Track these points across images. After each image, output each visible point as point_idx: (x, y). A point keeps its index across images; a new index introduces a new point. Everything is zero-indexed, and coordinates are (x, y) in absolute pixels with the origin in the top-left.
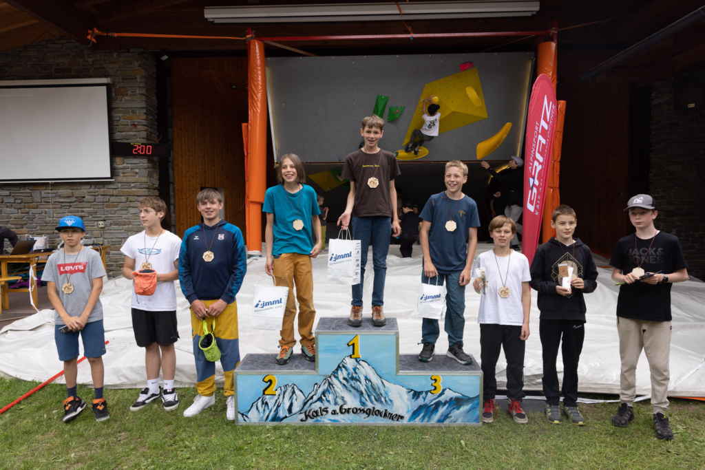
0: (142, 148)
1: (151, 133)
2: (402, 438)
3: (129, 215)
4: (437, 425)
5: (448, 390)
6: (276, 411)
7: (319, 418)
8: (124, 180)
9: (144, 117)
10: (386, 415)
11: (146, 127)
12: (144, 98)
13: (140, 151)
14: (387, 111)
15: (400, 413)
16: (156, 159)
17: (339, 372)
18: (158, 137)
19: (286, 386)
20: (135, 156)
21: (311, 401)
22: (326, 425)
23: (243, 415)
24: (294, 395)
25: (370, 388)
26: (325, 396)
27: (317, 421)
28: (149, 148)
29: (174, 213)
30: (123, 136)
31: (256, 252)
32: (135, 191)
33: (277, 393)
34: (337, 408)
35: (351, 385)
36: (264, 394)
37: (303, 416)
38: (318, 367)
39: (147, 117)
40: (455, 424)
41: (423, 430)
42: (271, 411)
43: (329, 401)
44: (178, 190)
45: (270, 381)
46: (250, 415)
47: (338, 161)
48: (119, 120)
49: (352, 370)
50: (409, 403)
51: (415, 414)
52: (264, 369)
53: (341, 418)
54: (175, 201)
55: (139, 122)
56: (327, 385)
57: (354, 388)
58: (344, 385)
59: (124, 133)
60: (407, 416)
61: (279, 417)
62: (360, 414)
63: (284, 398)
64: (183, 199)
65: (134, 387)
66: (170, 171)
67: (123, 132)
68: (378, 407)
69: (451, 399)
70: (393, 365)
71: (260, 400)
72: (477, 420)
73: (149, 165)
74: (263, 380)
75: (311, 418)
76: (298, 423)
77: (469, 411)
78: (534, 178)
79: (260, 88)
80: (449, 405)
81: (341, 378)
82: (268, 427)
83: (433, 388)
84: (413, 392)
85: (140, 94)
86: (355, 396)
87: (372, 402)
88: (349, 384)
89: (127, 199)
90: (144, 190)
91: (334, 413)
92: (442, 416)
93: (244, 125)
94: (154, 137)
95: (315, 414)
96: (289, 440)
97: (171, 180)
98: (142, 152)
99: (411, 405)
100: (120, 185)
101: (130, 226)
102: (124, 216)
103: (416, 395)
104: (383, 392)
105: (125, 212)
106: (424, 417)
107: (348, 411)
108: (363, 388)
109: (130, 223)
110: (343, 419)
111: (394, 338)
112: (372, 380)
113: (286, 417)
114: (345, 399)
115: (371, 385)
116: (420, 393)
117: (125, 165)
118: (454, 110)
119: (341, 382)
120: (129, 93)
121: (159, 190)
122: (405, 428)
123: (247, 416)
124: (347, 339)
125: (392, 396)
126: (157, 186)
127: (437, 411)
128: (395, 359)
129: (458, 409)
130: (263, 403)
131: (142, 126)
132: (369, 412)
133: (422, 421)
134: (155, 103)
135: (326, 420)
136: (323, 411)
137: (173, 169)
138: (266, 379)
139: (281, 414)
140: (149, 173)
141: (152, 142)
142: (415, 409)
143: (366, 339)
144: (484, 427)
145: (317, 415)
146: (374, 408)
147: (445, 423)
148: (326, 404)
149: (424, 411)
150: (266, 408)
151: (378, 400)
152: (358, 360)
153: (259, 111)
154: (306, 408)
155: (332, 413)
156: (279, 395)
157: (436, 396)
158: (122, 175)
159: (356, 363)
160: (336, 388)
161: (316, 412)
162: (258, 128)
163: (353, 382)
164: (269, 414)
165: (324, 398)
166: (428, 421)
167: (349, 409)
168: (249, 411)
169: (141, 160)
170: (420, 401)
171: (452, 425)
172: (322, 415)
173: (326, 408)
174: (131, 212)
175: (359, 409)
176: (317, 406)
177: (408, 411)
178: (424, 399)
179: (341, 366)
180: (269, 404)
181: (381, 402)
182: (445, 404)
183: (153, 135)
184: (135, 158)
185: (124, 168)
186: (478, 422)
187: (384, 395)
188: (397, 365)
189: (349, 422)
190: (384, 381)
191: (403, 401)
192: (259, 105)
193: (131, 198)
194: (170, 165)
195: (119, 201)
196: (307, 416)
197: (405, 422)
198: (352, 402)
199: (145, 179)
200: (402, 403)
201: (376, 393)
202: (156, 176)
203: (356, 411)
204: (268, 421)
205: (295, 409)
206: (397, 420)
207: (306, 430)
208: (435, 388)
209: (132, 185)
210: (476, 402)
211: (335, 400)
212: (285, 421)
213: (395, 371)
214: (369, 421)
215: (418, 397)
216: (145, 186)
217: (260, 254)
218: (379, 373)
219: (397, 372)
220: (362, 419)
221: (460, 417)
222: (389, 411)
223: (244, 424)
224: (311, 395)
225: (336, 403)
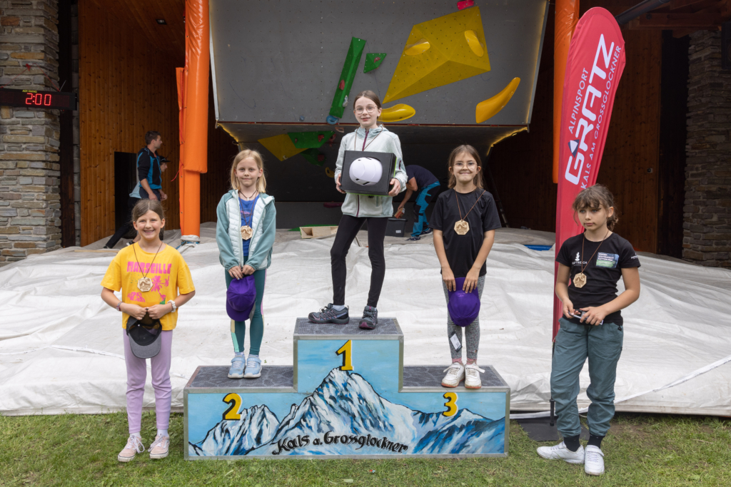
0: (39, 97)
1: (51, 78)
2: (407, 473)
3: (18, 186)
4: (451, 456)
5: (465, 411)
6: (240, 441)
7: (296, 450)
8: (13, 139)
9: (42, 56)
10: (385, 444)
11: (43, 70)
12: (42, 31)
13: (35, 102)
14: (364, 57)
15: (404, 441)
16: (56, 112)
17: (325, 389)
18: (60, 83)
19: (254, 407)
20: (28, 108)
21: (286, 428)
22: (306, 458)
23: (195, 446)
24: (264, 420)
25: (365, 409)
26: (305, 421)
27: (295, 453)
28: (48, 97)
29: (79, 185)
30: (12, 80)
31: (193, 237)
32: (27, 155)
33: (242, 417)
34: (321, 437)
35: (340, 406)
36: (224, 418)
37: (275, 447)
38: (296, 382)
39: (45, 56)
40: (473, 456)
41: (434, 464)
42: (232, 441)
43: (310, 427)
44: (85, 155)
45: (233, 402)
46: (204, 447)
47: (299, 121)
48: (7, 59)
49: (342, 386)
50: (415, 429)
51: (422, 443)
52: (223, 386)
53: (326, 450)
54: (80, 169)
55: (35, 63)
56: (308, 406)
57: (343, 409)
58: (331, 405)
59: (13, 77)
60: (412, 446)
61: (244, 449)
62: (351, 444)
63: (250, 423)
64: (91, 166)
65: (39, 413)
66: (75, 129)
67: (12, 74)
68: (375, 434)
69: (469, 423)
70: (395, 380)
71: (219, 426)
72: (501, 450)
73: (47, 119)
74: (223, 401)
75: (287, 450)
76: (270, 457)
77: (492, 437)
78: (578, 141)
79: (201, 22)
80: (467, 431)
81: (327, 396)
82: (229, 463)
83: (447, 409)
84: (420, 414)
85: (36, 26)
86: (344, 420)
87: (367, 428)
88: (337, 404)
89: (17, 164)
90: (39, 153)
91: (317, 442)
92: (457, 444)
93: (179, 70)
94: (55, 83)
95: (292, 445)
96: (259, 479)
97: (76, 141)
98: (38, 102)
99: (418, 431)
100: (6, 146)
101: (20, 201)
102: (12, 186)
103: (425, 418)
104: (381, 414)
105: (14, 182)
106: (433, 447)
107: (335, 440)
108: (355, 410)
109: (19, 197)
110: (329, 451)
111: (397, 343)
112: (368, 399)
113: (253, 449)
114: (331, 424)
115: (367, 406)
116: (430, 415)
117: (14, 119)
118: (449, 59)
119: (326, 402)
120: (21, 23)
121: (59, 154)
122: (410, 462)
123: (200, 449)
124: (336, 345)
125: (393, 419)
126: (57, 148)
127: (451, 439)
128: (397, 371)
129: (478, 435)
130: (222, 431)
131: (38, 68)
132: (363, 441)
133: (431, 452)
134: (57, 39)
135: (306, 452)
136: (303, 440)
137: (78, 127)
138: (228, 399)
139: (247, 445)
140: (47, 130)
141: (52, 90)
142: (423, 436)
143: (359, 346)
144: (510, 458)
145: (295, 446)
146: (369, 435)
147: (460, 454)
148: (307, 431)
149: (434, 438)
150: (227, 437)
151: (375, 425)
152: (350, 372)
153: (199, 52)
154: (279, 436)
155: (314, 443)
156: (244, 420)
157: (450, 420)
158: (9, 132)
159: (347, 377)
160: (320, 410)
161: (293, 442)
162: (197, 74)
163: (342, 402)
164: (230, 445)
165: (304, 423)
166: (439, 452)
167: (336, 437)
168: (204, 441)
169: (37, 114)
170: (430, 426)
171: (469, 456)
172: (301, 445)
173: (307, 436)
174: (21, 183)
175: (350, 437)
176: (294, 434)
177: (413, 440)
178: (435, 423)
179: (327, 380)
180: (231, 432)
181: (379, 428)
182: (461, 429)
183: (53, 81)
184: (28, 110)
185: (13, 124)
186: (503, 452)
187: (383, 418)
188: (400, 379)
189: (337, 454)
190: (383, 400)
191: (408, 426)
192: (200, 44)
193: (22, 164)
194: (74, 121)
195: (5, 167)
196: (280, 448)
197: (409, 452)
198: (340, 428)
199: (42, 139)
200: (405, 428)
201: (373, 416)
202: (56, 136)
203: (345, 440)
204: (229, 454)
205: (266, 438)
206: (399, 451)
207: (281, 465)
208: (449, 409)
209: (24, 146)
210: (500, 426)
211: (318, 425)
212: (251, 454)
213: (397, 387)
214: (363, 452)
215: (427, 421)
216: (41, 148)
217: (198, 240)
218: (376, 389)
219: (400, 388)
220: (354, 450)
221: (480, 446)
222: (389, 439)
223: (198, 459)
224: (286, 420)
225: (319, 430)
